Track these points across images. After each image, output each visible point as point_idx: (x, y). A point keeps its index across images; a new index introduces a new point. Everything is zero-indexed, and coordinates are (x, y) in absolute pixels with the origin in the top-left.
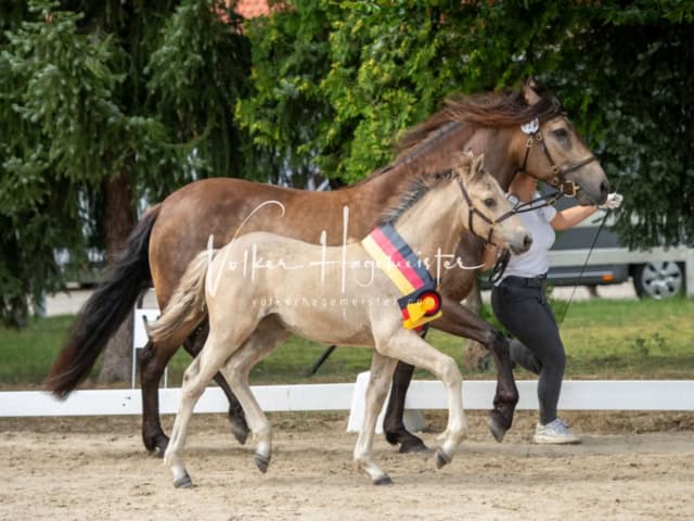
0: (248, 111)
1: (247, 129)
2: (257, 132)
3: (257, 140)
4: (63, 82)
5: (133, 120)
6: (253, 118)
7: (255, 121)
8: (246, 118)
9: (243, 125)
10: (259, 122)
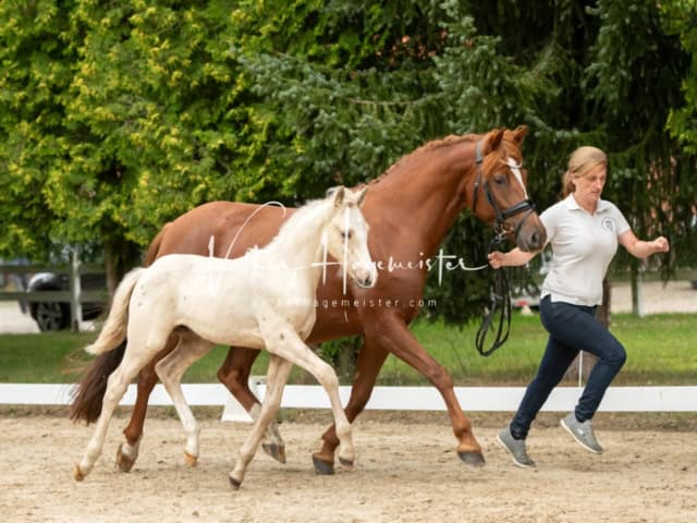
0: (679, 121)
1: (676, 138)
2: (686, 143)
3: (686, 149)
4: (485, 101)
5: (559, 134)
6: (683, 128)
7: (684, 131)
8: (676, 128)
9: (672, 135)
10: (688, 132)
